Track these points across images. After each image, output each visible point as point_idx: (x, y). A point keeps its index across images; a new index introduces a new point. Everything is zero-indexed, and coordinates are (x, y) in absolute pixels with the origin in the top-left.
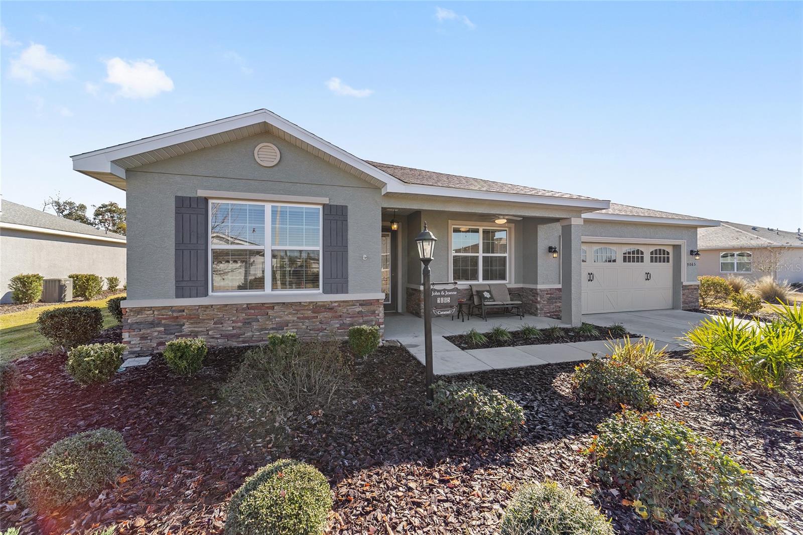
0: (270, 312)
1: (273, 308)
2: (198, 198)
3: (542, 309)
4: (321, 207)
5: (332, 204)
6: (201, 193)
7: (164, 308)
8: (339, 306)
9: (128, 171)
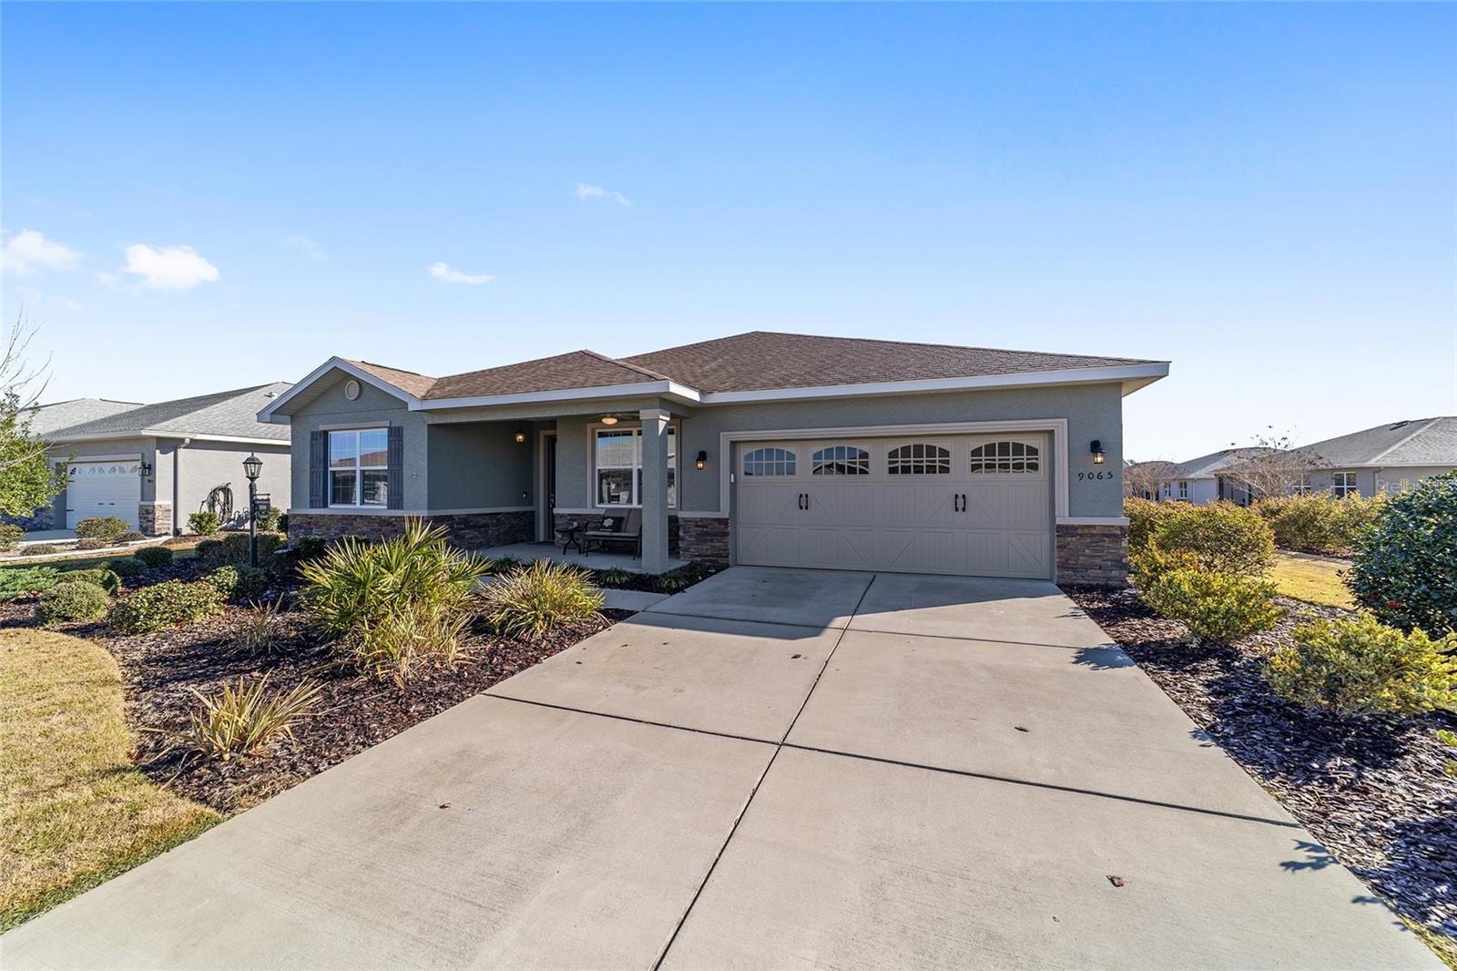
0: (355, 523)
1: (355, 520)
2: (320, 432)
3: (686, 550)
4: (386, 429)
5: (393, 425)
6: (322, 428)
7: (304, 515)
8: (396, 521)
9: (292, 417)
